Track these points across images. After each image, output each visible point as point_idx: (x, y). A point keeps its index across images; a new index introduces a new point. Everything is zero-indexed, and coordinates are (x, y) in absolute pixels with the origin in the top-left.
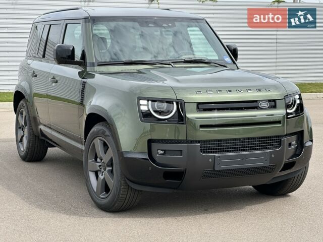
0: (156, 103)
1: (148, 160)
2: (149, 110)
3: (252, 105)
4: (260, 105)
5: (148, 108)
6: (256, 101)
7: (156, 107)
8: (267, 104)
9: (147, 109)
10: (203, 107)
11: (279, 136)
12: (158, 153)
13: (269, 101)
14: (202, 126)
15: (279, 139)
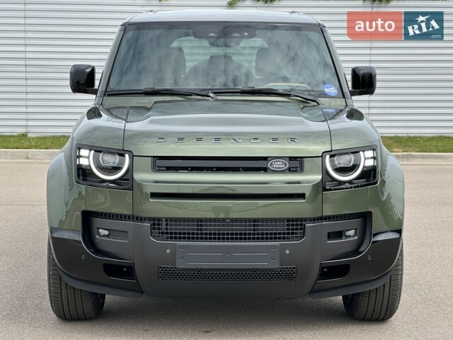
0: (101, 155)
1: (80, 242)
2: (90, 166)
3: (258, 164)
4: (271, 164)
5: (89, 162)
6: (265, 159)
7: (101, 162)
8: (286, 164)
9: (87, 164)
10: (165, 163)
11: (301, 220)
12: (98, 233)
13: (291, 158)
14: (154, 195)
15: (301, 225)
